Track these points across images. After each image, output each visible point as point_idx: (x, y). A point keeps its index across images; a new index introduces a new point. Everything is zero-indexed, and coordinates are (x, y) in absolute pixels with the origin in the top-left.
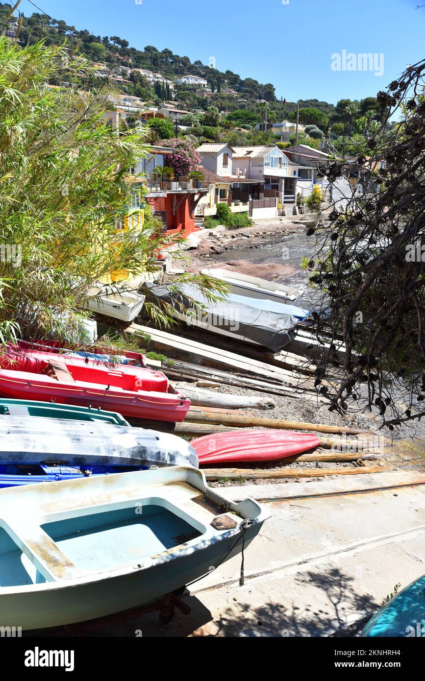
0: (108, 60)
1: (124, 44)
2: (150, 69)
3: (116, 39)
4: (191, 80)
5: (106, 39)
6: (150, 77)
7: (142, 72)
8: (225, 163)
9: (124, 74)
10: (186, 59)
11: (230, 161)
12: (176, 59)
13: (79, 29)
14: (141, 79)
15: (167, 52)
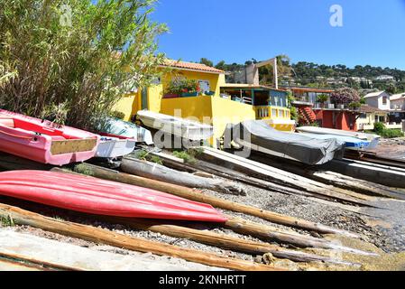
0: (335, 75)
1: (343, 67)
2: (358, 76)
3: (339, 66)
4: (383, 78)
5: (334, 67)
6: (358, 79)
7: (353, 78)
8: (384, 102)
9: (343, 80)
10: (380, 68)
11: (388, 101)
12: (373, 69)
13: (319, 65)
14: (353, 81)
15: (368, 67)
